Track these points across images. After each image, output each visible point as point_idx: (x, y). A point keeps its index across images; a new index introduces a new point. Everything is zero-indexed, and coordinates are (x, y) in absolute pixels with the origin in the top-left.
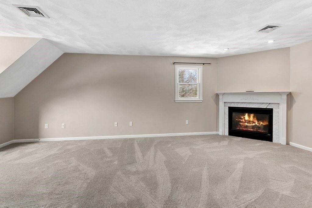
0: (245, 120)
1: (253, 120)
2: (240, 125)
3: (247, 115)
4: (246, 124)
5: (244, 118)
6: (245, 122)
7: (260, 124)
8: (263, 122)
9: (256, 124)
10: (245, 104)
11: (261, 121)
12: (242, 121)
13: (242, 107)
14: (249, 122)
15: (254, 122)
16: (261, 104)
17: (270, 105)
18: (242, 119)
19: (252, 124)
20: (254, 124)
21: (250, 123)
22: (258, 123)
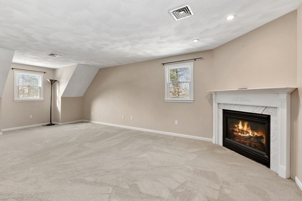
0: (238, 129)
1: (247, 129)
2: (234, 134)
3: (240, 123)
4: (240, 134)
5: (238, 127)
6: (239, 132)
7: (254, 135)
8: (257, 133)
9: (250, 134)
10: (238, 107)
11: (255, 132)
12: (235, 130)
13: (235, 110)
14: (242, 131)
15: (248, 132)
16: (255, 107)
17: (267, 109)
18: (236, 127)
19: (246, 134)
20: (247, 135)
21: (244, 134)
22: (252, 134)
